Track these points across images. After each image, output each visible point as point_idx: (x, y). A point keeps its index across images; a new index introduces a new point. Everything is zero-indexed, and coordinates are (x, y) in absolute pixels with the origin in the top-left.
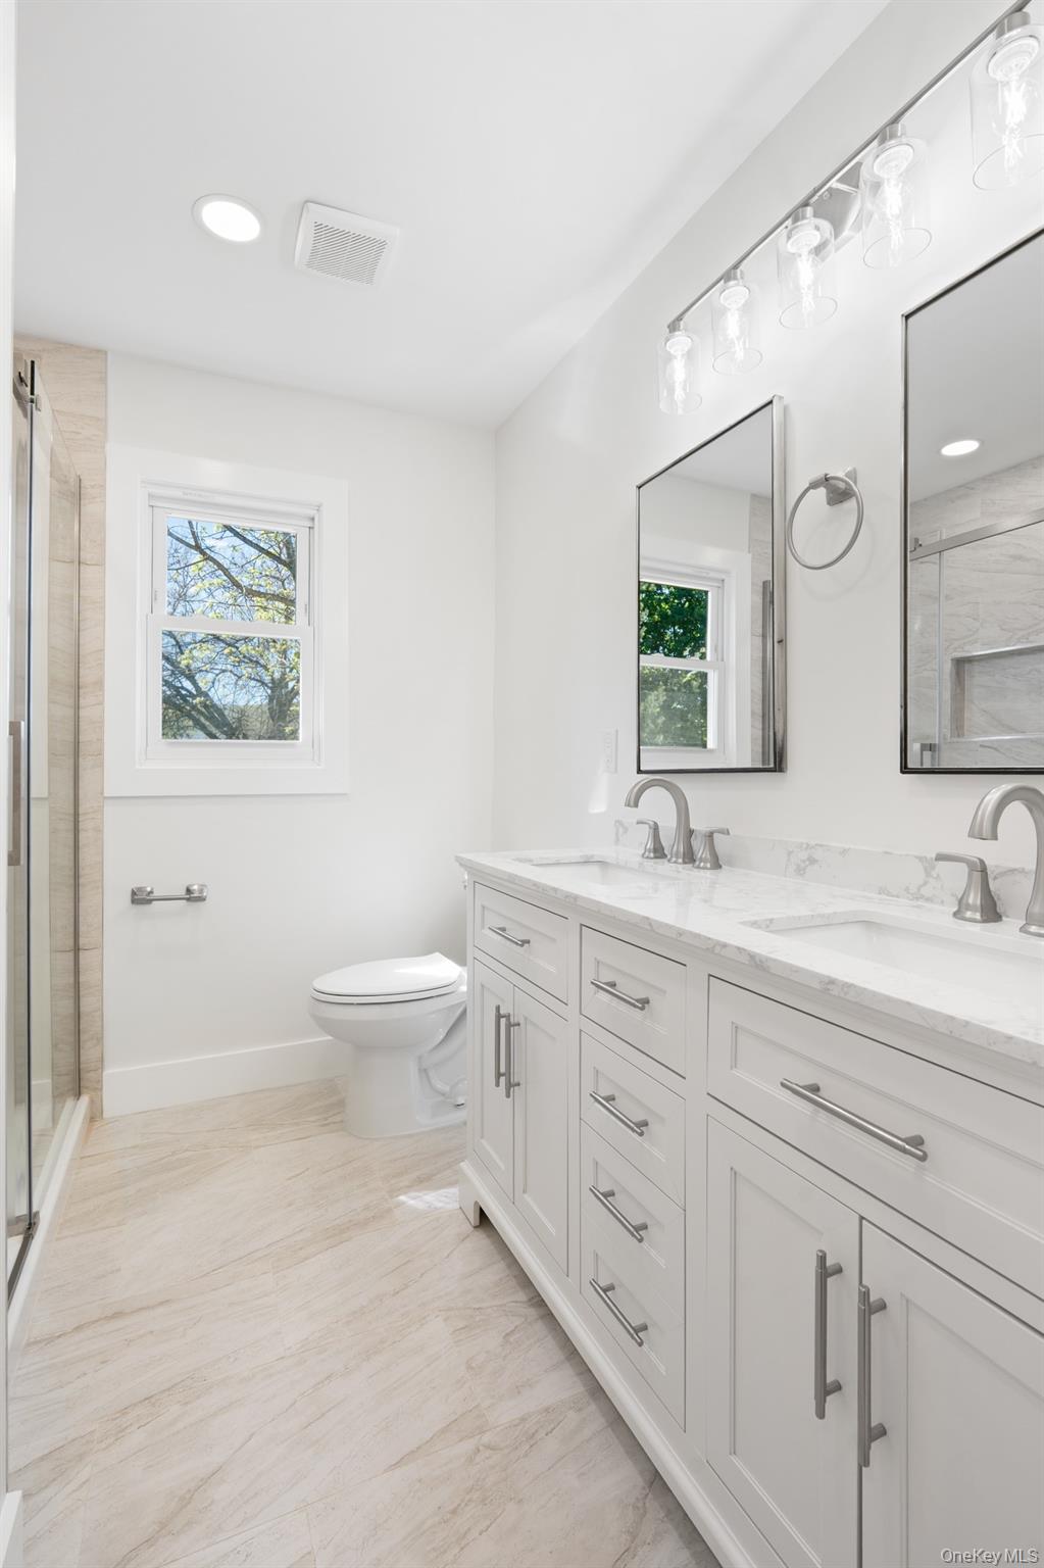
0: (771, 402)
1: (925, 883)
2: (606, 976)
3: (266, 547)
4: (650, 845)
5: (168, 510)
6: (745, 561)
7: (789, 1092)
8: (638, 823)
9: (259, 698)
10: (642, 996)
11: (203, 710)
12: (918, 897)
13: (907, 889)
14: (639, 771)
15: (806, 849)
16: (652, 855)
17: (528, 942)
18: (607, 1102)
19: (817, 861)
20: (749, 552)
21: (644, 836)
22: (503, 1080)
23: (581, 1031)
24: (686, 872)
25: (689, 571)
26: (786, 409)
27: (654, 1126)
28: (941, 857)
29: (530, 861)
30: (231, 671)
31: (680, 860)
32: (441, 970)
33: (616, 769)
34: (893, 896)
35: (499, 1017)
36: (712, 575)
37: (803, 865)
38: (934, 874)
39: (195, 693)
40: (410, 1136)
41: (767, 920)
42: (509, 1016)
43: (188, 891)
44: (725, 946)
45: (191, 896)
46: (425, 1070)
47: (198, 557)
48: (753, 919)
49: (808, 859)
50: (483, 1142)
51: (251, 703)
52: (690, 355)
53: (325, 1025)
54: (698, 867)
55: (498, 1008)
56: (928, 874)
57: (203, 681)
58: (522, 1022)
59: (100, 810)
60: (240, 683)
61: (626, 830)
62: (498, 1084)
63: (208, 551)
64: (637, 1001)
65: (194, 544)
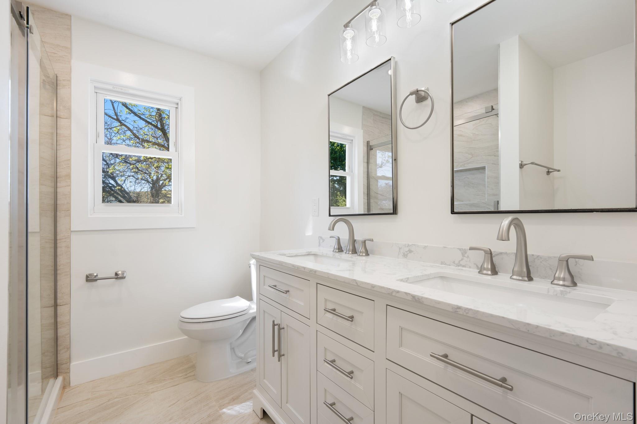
0: (390, 59)
1: (462, 259)
2: (330, 306)
3: (150, 121)
4: (336, 246)
5: (104, 95)
6: (361, 132)
7: (435, 359)
8: (330, 237)
9: (146, 188)
10: (350, 315)
11: (120, 193)
12: (459, 265)
13: (454, 262)
14: (330, 215)
15: (408, 246)
16: (337, 251)
17: (288, 291)
18: (332, 363)
19: (413, 251)
20: (362, 129)
21: (334, 242)
22: (276, 353)
23: (317, 331)
24: (355, 257)
25: (340, 136)
26: (396, 63)
27: (356, 373)
28: (471, 249)
29: (285, 255)
30: (133, 176)
31: (350, 253)
32: (240, 304)
33: (319, 214)
34: (447, 265)
35: (274, 325)
36: (348, 138)
37: (406, 253)
38: (466, 255)
39: (116, 185)
40: (228, 378)
41: (406, 278)
42: (280, 325)
43: (116, 274)
44: (398, 292)
45: (117, 277)
46: (233, 348)
47: (117, 124)
48: (401, 278)
49: (409, 251)
50: (265, 380)
51: (142, 191)
52: (353, 39)
53: (185, 332)
54: (359, 255)
55: (274, 322)
56: (463, 256)
57: (120, 180)
58: (285, 327)
59: (69, 237)
60: (137, 181)
61: (324, 240)
62: (274, 356)
63: (123, 122)
64: (349, 317)
65: (116, 118)
